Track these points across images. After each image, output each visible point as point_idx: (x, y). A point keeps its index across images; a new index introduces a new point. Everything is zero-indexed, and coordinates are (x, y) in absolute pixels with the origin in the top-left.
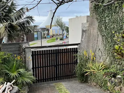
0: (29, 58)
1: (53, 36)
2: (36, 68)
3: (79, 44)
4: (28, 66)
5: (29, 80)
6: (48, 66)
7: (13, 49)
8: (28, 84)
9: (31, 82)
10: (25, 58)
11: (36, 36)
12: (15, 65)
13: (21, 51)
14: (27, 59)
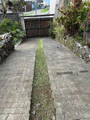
0: (23, 23)
1: (46, 7)
2: (28, 30)
3: (54, 14)
4: (23, 28)
5: (22, 36)
6: (34, 29)
7: (14, 17)
8: (21, 37)
9: (23, 36)
10: (21, 23)
11: (33, 7)
12: (14, 27)
13: (18, 19)
14: (22, 24)
